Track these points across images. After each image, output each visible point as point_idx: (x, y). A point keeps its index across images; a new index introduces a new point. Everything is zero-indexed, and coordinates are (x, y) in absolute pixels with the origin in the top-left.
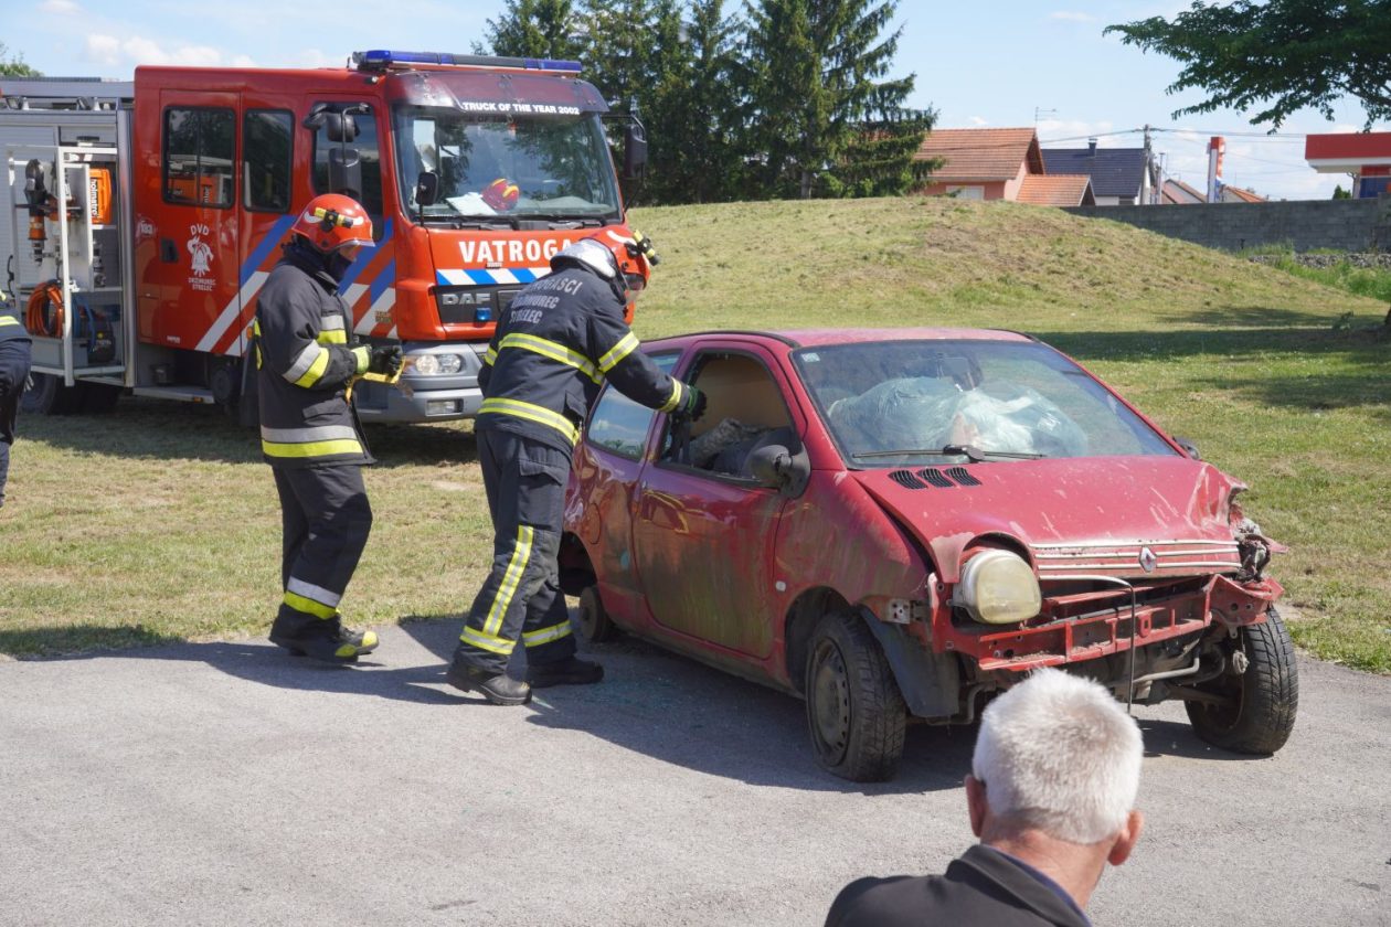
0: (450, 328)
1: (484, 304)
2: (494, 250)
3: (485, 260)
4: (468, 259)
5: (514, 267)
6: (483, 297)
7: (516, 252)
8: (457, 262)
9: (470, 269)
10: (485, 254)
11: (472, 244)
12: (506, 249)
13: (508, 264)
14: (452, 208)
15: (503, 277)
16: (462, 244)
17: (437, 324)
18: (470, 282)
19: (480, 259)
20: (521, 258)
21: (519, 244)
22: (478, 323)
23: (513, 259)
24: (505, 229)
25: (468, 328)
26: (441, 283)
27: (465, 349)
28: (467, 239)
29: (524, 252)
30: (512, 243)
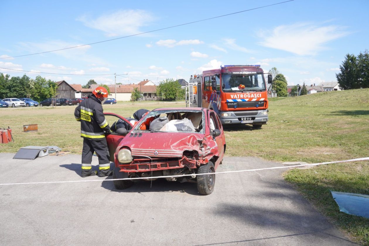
0: (229, 109)
1: (236, 105)
2: (237, 96)
3: (236, 98)
4: (232, 97)
5: (241, 99)
6: (235, 104)
7: (242, 96)
8: (230, 98)
9: (233, 99)
10: (235, 96)
11: (233, 95)
12: (240, 96)
13: (240, 98)
14: (232, 89)
15: (239, 100)
16: (231, 95)
17: (227, 108)
18: (233, 101)
19: (235, 97)
20: (243, 97)
21: (242, 95)
22: (234, 108)
23: (241, 97)
24: (241, 93)
25: (233, 109)
26: (227, 101)
27: (233, 112)
28: (232, 94)
29: (243, 96)
30: (241, 95)
